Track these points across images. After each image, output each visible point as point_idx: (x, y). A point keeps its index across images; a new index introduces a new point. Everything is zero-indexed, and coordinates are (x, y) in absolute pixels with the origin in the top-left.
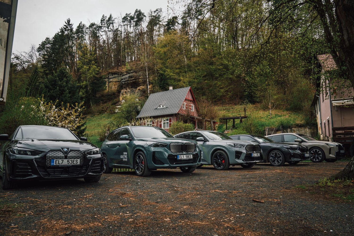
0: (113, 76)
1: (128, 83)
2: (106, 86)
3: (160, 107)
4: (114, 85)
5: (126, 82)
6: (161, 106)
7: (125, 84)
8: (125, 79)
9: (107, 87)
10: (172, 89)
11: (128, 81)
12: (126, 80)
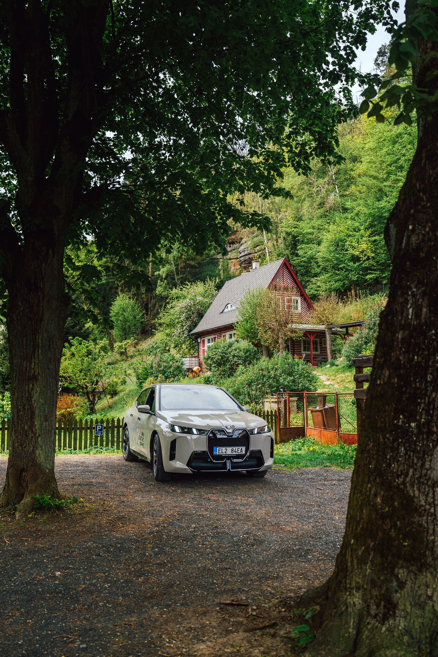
0: (230, 247)
1: (249, 258)
2: (220, 267)
3: (227, 308)
4: (234, 265)
5: (247, 257)
6: (229, 306)
7: (245, 261)
8: (244, 251)
9: (220, 270)
10: (258, 267)
11: (250, 254)
12: (246, 253)
